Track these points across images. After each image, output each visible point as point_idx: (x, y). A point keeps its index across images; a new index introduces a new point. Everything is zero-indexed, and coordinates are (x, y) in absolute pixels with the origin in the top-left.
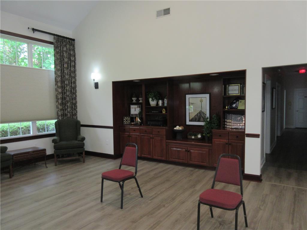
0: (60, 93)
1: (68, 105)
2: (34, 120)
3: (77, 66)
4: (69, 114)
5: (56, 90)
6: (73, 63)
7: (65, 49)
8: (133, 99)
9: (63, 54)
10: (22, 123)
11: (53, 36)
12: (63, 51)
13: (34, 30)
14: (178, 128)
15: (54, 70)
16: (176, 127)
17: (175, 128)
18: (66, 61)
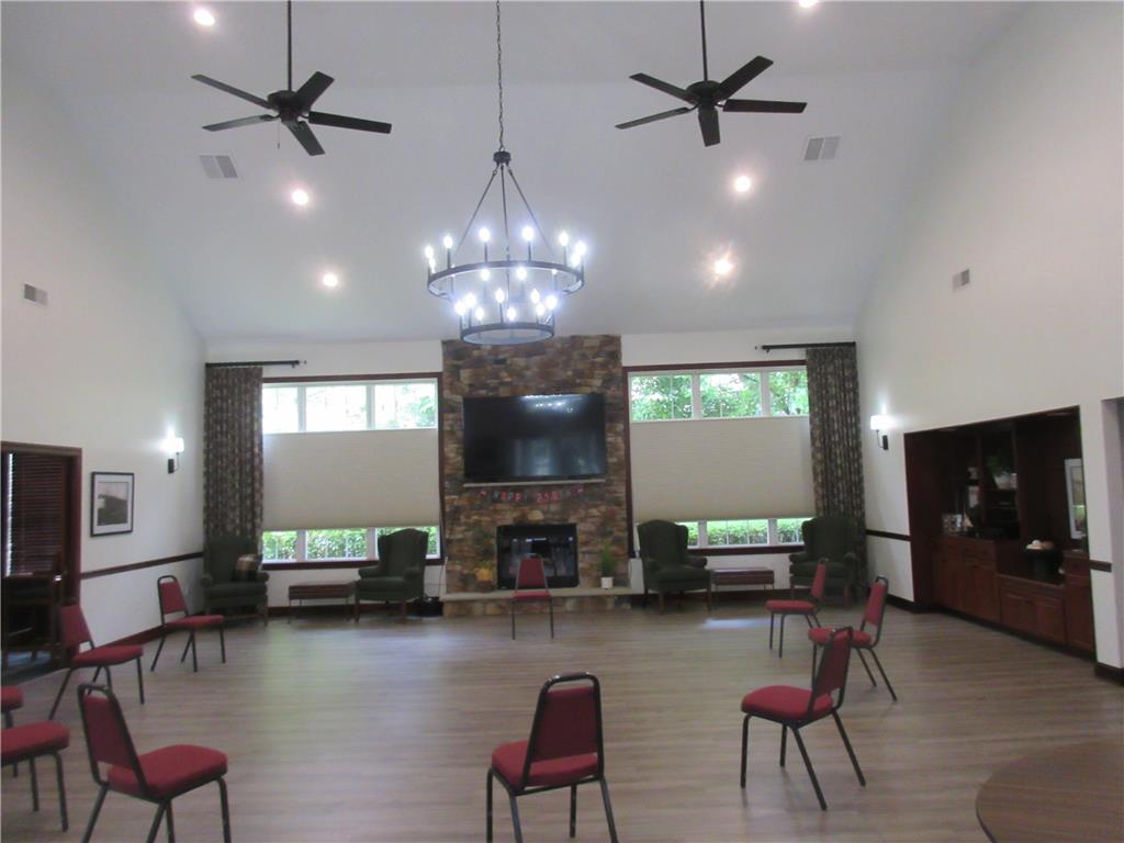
0: (821, 462)
1: (840, 485)
2: (772, 516)
3: (861, 400)
4: (842, 506)
5: (814, 456)
6: (852, 394)
7: (830, 369)
8: (971, 469)
9: (826, 380)
10: (751, 522)
11: (804, 350)
12: (826, 374)
13: (767, 348)
14: (1035, 545)
15: (808, 415)
16: (1031, 543)
17: (1029, 547)
18: (834, 392)
